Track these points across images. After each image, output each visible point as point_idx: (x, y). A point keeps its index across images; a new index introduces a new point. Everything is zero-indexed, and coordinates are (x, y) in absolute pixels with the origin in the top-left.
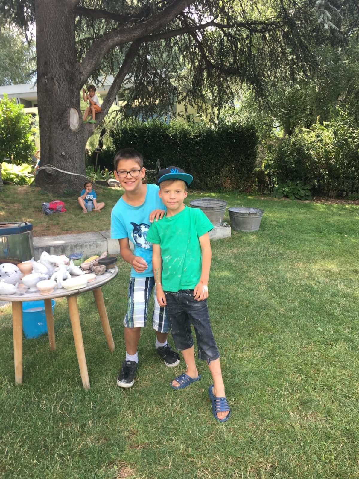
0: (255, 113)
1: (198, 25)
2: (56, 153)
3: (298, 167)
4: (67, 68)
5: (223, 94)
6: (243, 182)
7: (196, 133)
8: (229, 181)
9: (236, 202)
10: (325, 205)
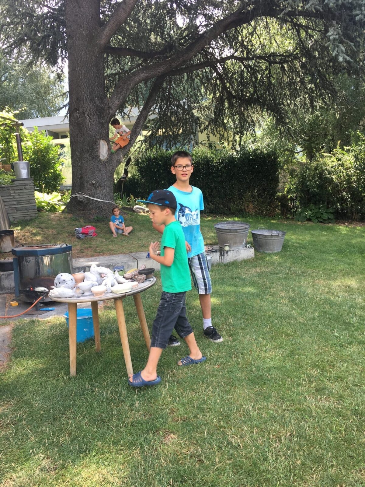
0: (276, 139)
1: (219, 58)
2: (87, 182)
3: (320, 191)
4: (98, 103)
5: (244, 122)
6: (266, 207)
7: (218, 160)
8: (251, 206)
9: (259, 225)
10: (349, 228)
